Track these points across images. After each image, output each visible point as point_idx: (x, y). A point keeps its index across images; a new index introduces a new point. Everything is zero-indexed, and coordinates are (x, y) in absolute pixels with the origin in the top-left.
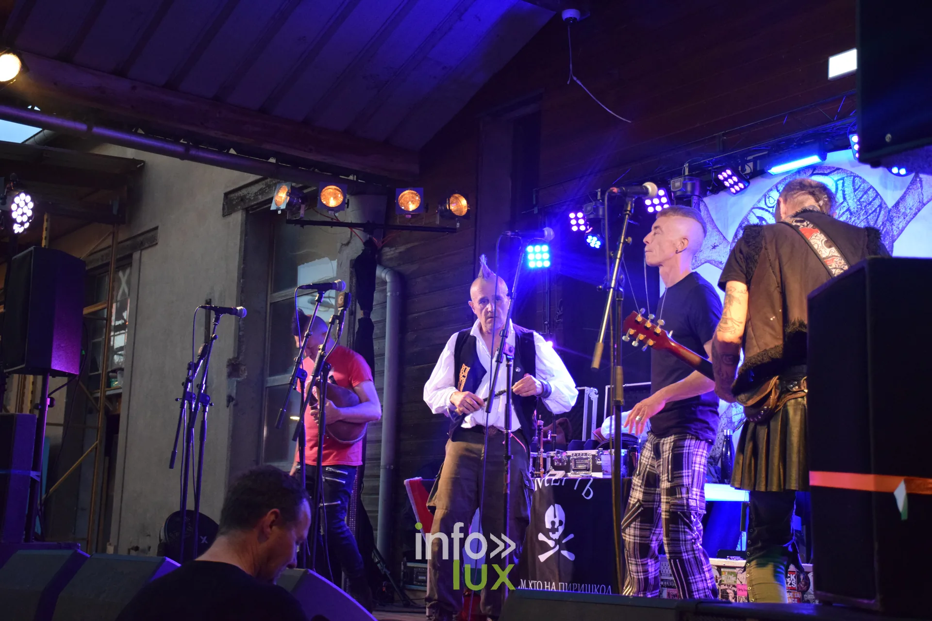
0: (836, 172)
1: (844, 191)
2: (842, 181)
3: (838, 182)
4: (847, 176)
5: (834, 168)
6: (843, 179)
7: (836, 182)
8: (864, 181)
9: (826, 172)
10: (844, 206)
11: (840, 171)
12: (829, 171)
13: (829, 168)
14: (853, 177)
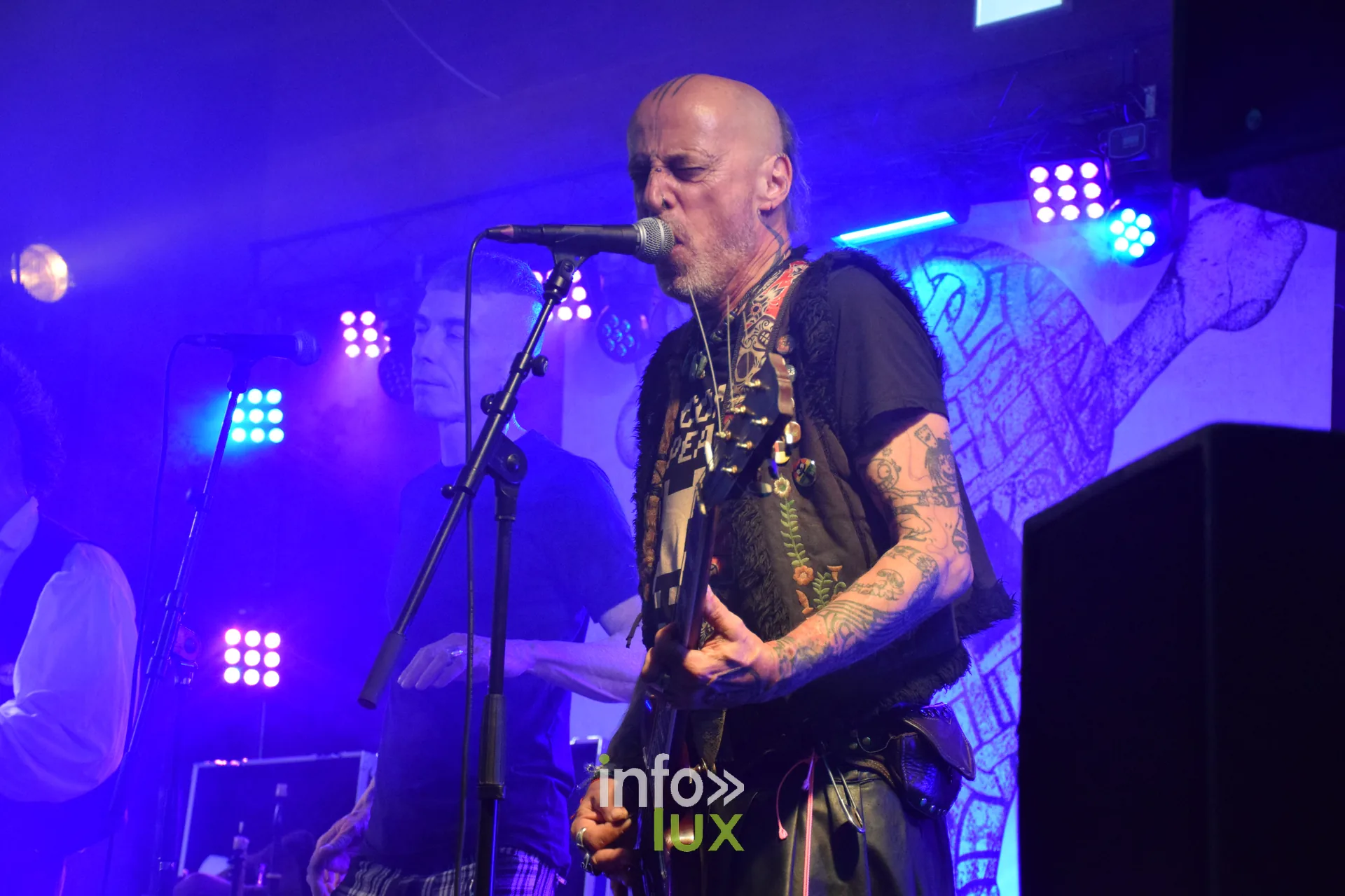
0: (988, 252)
1: (1004, 299)
2: (1000, 275)
3: (993, 277)
4: (1013, 264)
5: (982, 241)
6: (1003, 269)
7: (987, 275)
8: (1051, 277)
9: (964, 251)
10: (1004, 335)
11: (998, 249)
12: (970, 249)
13: (972, 241)
14: (1025, 266)
